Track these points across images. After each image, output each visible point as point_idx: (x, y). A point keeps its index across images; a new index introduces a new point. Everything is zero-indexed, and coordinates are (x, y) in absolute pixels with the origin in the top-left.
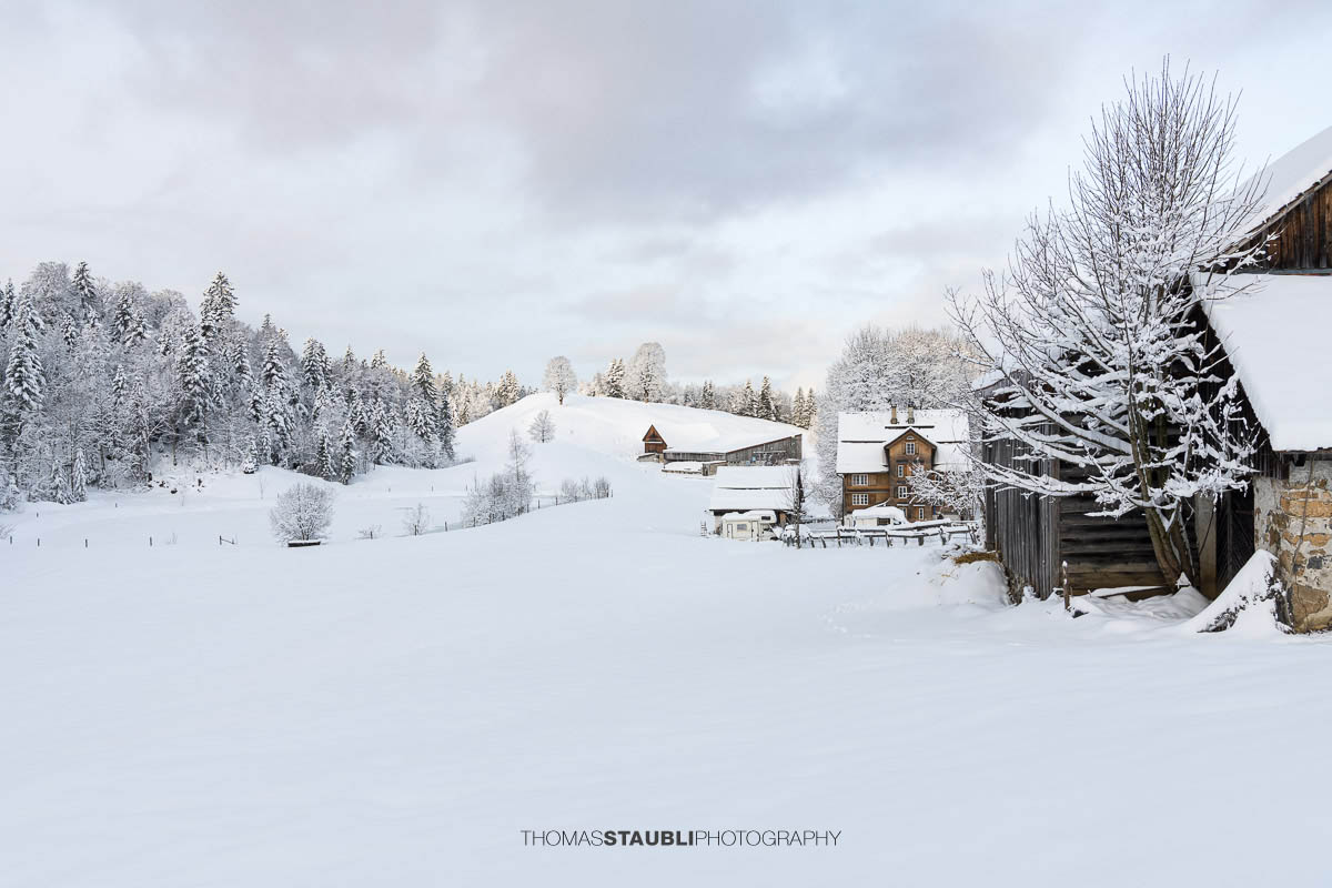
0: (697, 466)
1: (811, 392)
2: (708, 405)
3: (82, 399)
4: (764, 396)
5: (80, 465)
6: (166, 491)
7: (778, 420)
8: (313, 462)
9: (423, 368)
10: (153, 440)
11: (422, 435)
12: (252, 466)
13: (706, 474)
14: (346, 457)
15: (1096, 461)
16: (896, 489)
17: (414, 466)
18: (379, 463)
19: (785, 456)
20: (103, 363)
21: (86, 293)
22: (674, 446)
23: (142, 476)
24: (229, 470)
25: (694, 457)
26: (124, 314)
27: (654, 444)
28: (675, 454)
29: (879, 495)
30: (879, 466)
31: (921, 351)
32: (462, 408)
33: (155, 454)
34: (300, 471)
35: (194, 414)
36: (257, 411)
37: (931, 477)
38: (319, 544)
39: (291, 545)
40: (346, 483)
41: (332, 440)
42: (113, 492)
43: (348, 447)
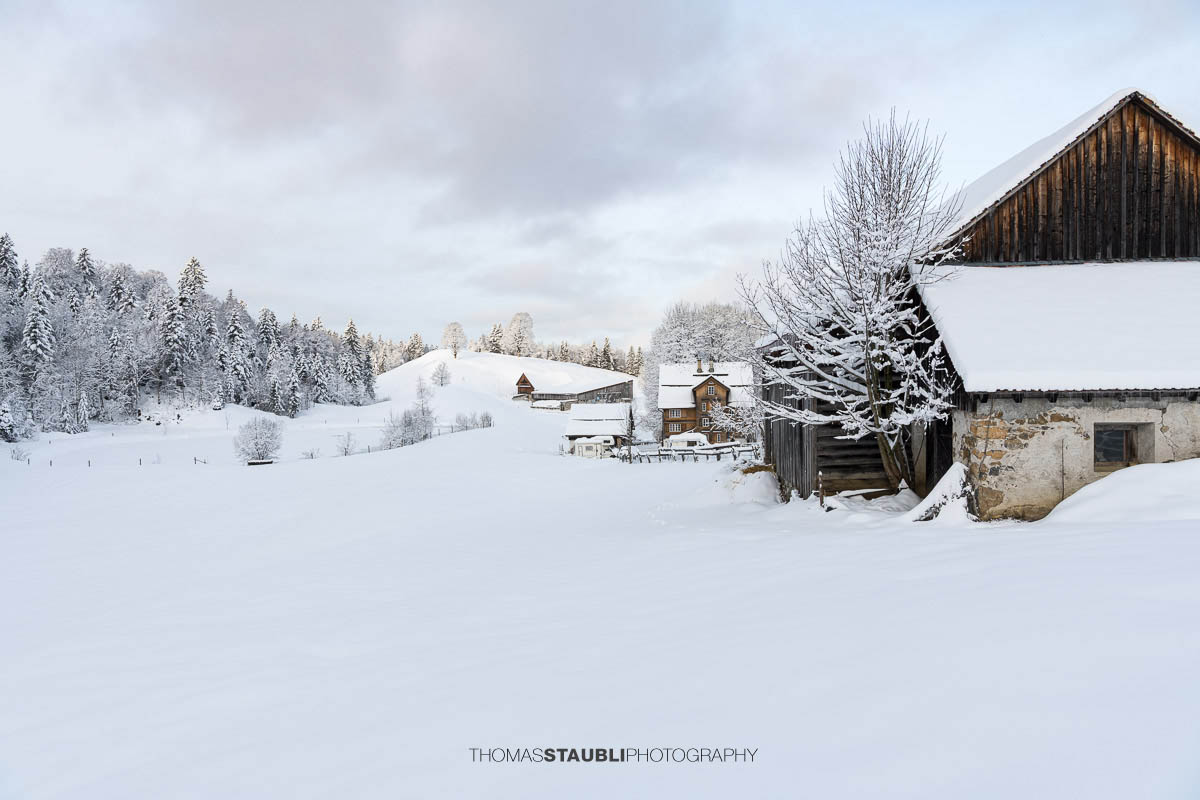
0: (556, 403)
1: (639, 349)
2: (564, 359)
3: (85, 353)
4: (605, 352)
5: (84, 403)
6: (152, 424)
7: (616, 370)
8: (267, 401)
9: (351, 330)
10: (142, 385)
11: (350, 381)
12: (219, 404)
13: (563, 409)
14: (292, 398)
15: (842, 399)
16: (701, 420)
17: (345, 404)
18: (318, 402)
19: (620, 396)
20: (102, 325)
21: (87, 272)
22: (539, 389)
23: (133, 412)
24: (201, 408)
25: (555, 397)
26: (118, 288)
27: (525, 388)
28: (540, 395)
29: (688, 425)
30: (689, 404)
31: (719, 320)
32: (381, 360)
33: (144, 396)
34: (256, 408)
35: (174, 364)
36: (223, 363)
37: (726, 411)
38: (271, 463)
39: (250, 464)
40: (293, 417)
41: (281, 385)
42: (110, 425)
43: (294, 389)
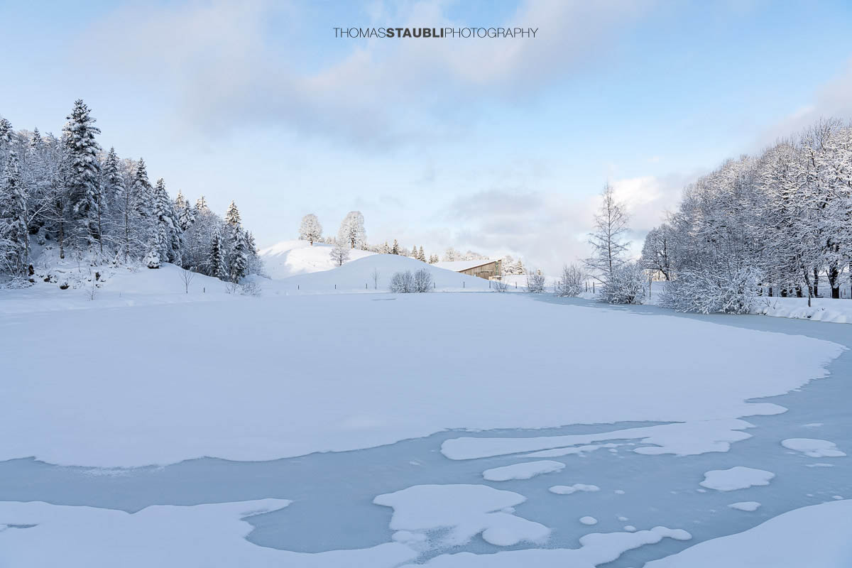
1: (421, 248)
6: (54, 286)
8: (208, 262)
10: (34, 228)
12: (156, 260)
19: (492, 274)
23: (20, 268)
24: (130, 265)
33: (37, 245)
34: (194, 271)
35: (85, 201)
40: (237, 283)
